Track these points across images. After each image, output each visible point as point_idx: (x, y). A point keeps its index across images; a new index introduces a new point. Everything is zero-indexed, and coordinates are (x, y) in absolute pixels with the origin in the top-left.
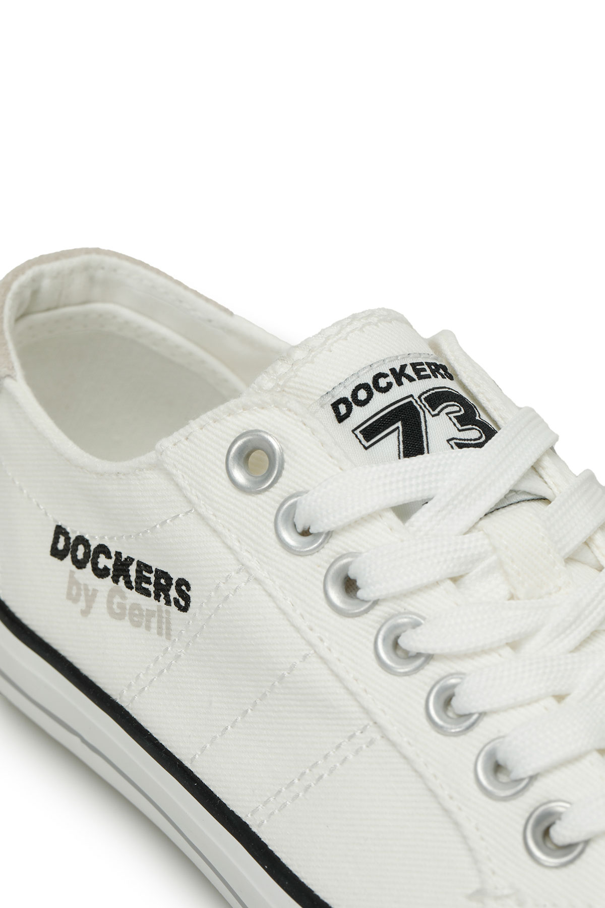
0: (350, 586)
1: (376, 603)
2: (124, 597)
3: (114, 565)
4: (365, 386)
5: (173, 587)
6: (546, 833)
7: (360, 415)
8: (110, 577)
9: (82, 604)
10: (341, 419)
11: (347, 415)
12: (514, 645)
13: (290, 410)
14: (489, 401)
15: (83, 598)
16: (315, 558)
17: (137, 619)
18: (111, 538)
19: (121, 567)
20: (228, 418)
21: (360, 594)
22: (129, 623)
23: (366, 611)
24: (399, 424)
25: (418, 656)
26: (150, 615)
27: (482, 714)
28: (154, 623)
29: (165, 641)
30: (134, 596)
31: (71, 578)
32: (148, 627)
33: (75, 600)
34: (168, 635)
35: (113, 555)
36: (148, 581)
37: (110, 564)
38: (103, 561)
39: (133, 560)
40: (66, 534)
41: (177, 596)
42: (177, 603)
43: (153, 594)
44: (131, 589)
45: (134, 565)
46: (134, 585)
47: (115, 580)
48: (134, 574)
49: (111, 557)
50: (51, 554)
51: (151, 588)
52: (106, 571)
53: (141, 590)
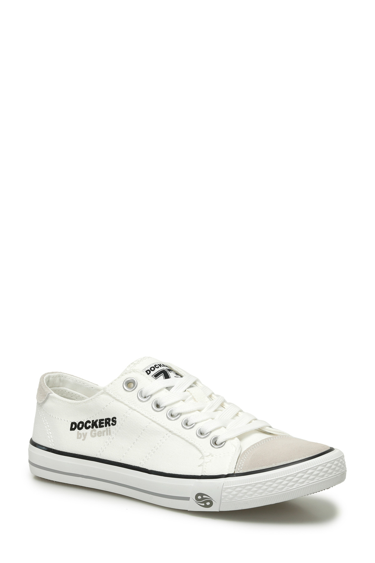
0: (158, 406)
1: (165, 407)
2: (95, 431)
3: (92, 424)
4: (153, 367)
5: (111, 421)
6: (215, 443)
7: (153, 373)
8: (91, 428)
9: (83, 438)
10: (148, 374)
11: (150, 373)
12: (199, 411)
13: (137, 372)
14: (181, 372)
15: (82, 436)
16: (149, 401)
17: (99, 434)
18: (90, 418)
19: (94, 424)
20: (122, 377)
22: (98, 437)
23: (163, 409)
24: (163, 374)
25: (178, 415)
26: (104, 431)
27: (196, 423)
28: (105, 433)
29: (109, 436)
30: (99, 429)
31: (78, 433)
32: (103, 435)
33: (80, 438)
34: (110, 434)
35: (91, 422)
36: (103, 423)
37: (90, 424)
38: (88, 425)
39: (98, 420)
40: (75, 423)
41: (112, 422)
42: (112, 424)
43: (105, 426)
44: (98, 428)
45: (98, 421)
46: (98, 426)
47: (93, 428)
48: (98, 423)
49: (91, 423)
50: (70, 430)
51: (104, 425)
52: (89, 427)
53: (101, 427)
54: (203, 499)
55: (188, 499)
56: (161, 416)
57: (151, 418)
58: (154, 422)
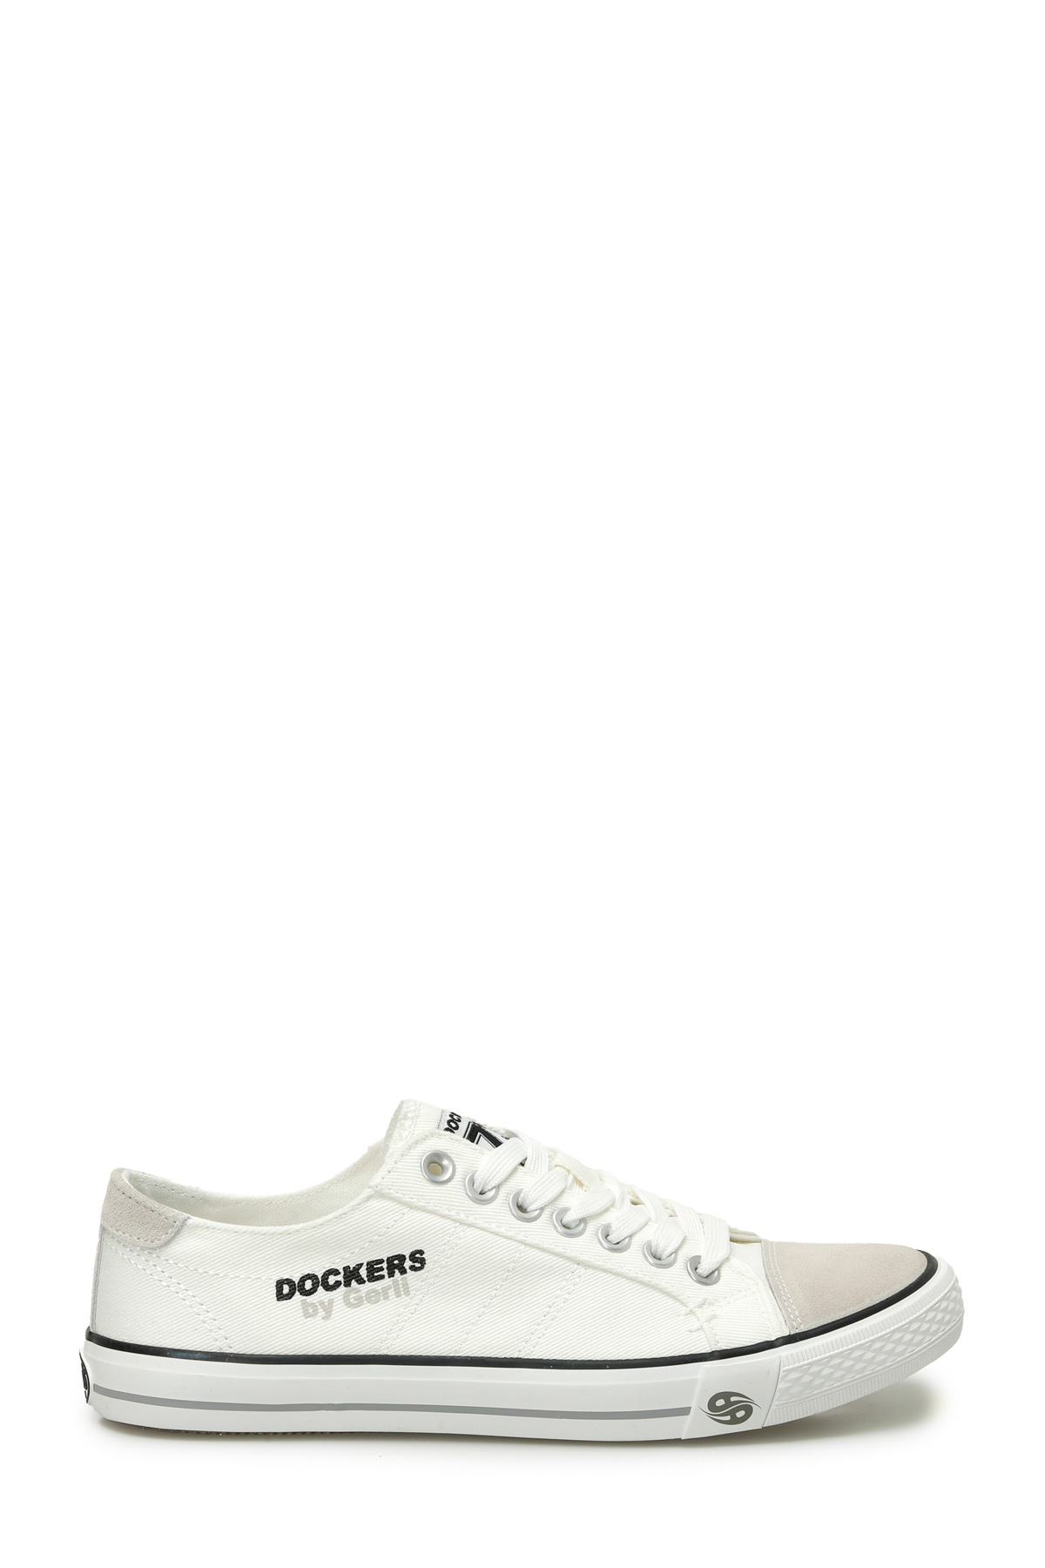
0: (521, 1208)
1: (541, 1209)
2: (358, 1291)
3: (344, 1277)
5: (408, 1260)
8: (342, 1285)
9: (321, 1313)
15: (320, 1310)
16: (497, 1201)
17: (372, 1298)
18: (336, 1262)
19: (352, 1275)
21: (528, 1210)
22: (368, 1304)
23: (539, 1215)
25: (579, 1224)
26: (385, 1290)
27: (631, 1236)
28: (391, 1292)
29: (404, 1298)
30: (368, 1286)
31: (305, 1305)
32: (386, 1298)
33: (315, 1314)
34: (407, 1293)
35: (341, 1271)
36: (382, 1269)
37: (340, 1278)
38: (332, 1280)
39: (363, 1264)
40: (289, 1282)
41: (411, 1263)
42: (413, 1268)
43: (387, 1276)
44: (364, 1282)
45: (364, 1267)
46: (366, 1279)
47: (348, 1284)
48: (363, 1272)
49: (340, 1273)
50: (278, 1300)
51: (385, 1272)
52: (338, 1284)
53: (372, 1278)
54: (729, 1404)
55: (685, 1411)
56: (543, 1231)
57: (520, 1237)
58: (531, 1246)
